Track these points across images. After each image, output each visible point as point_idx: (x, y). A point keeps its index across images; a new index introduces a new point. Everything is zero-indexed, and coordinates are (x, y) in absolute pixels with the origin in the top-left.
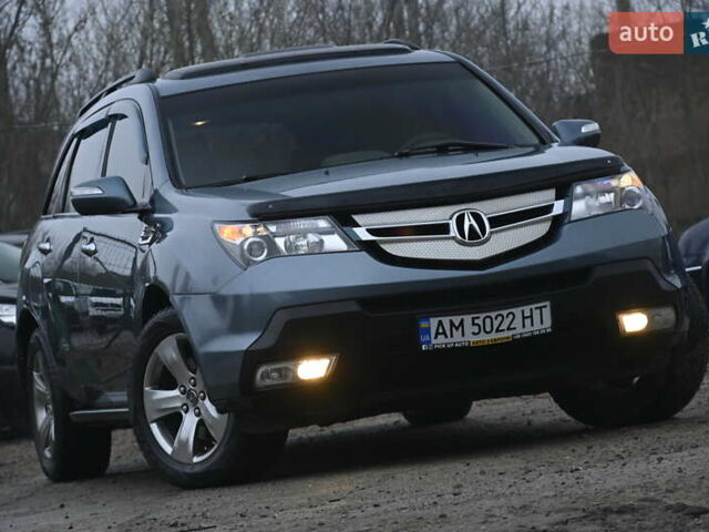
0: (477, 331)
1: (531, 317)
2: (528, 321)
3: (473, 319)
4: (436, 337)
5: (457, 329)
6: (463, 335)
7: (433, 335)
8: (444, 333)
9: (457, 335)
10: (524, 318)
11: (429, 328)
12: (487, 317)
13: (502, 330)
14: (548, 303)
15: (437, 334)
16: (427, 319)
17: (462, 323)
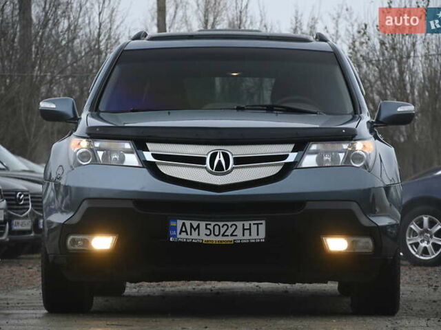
0: (208, 233)
1: (250, 229)
2: (247, 232)
3: (206, 225)
4: (180, 234)
5: (195, 230)
6: (199, 235)
7: (178, 231)
8: (186, 231)
9: (195, 234)
10: (244, 229)
11: (176, 227)
12: (217, 225)
13: (228, 236)
14: (263, 222)
15: (181, 231)
16: (175, 220)
17: (198, 226)
